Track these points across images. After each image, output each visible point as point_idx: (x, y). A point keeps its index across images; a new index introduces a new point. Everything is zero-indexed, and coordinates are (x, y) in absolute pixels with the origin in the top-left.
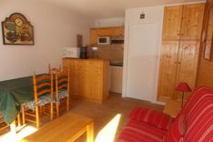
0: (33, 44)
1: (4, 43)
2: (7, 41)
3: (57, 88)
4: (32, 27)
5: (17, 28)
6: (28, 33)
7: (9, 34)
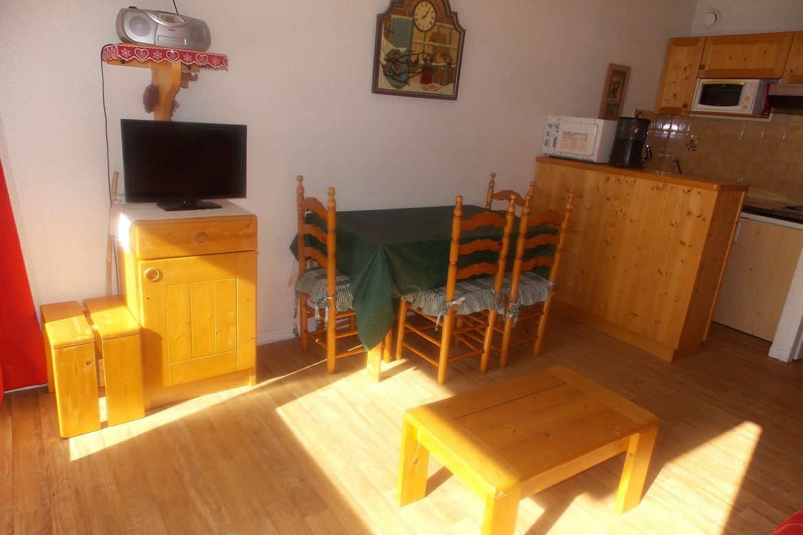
0: (454, 97)
1: (376, 89)
2: (384, 83)
3: (517, 264)
4: (462, 32)
5: (418, 38)
6: (445, 55)
7: (393, 58)
